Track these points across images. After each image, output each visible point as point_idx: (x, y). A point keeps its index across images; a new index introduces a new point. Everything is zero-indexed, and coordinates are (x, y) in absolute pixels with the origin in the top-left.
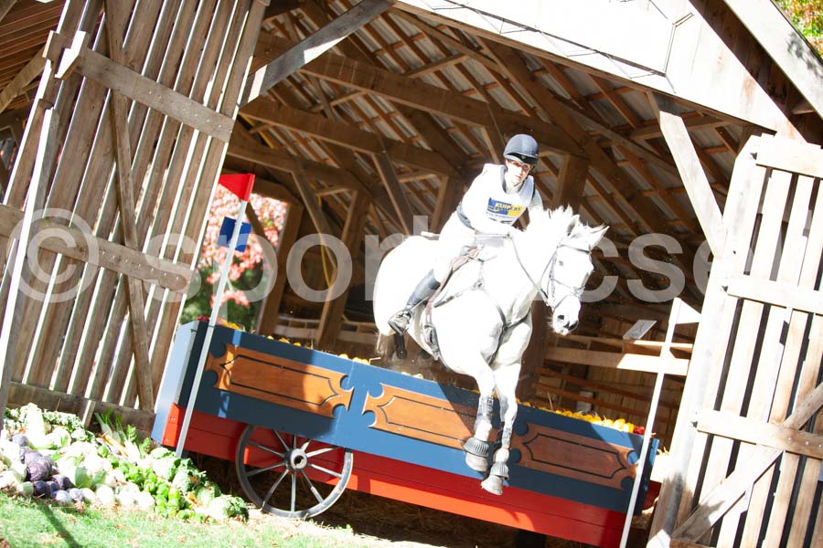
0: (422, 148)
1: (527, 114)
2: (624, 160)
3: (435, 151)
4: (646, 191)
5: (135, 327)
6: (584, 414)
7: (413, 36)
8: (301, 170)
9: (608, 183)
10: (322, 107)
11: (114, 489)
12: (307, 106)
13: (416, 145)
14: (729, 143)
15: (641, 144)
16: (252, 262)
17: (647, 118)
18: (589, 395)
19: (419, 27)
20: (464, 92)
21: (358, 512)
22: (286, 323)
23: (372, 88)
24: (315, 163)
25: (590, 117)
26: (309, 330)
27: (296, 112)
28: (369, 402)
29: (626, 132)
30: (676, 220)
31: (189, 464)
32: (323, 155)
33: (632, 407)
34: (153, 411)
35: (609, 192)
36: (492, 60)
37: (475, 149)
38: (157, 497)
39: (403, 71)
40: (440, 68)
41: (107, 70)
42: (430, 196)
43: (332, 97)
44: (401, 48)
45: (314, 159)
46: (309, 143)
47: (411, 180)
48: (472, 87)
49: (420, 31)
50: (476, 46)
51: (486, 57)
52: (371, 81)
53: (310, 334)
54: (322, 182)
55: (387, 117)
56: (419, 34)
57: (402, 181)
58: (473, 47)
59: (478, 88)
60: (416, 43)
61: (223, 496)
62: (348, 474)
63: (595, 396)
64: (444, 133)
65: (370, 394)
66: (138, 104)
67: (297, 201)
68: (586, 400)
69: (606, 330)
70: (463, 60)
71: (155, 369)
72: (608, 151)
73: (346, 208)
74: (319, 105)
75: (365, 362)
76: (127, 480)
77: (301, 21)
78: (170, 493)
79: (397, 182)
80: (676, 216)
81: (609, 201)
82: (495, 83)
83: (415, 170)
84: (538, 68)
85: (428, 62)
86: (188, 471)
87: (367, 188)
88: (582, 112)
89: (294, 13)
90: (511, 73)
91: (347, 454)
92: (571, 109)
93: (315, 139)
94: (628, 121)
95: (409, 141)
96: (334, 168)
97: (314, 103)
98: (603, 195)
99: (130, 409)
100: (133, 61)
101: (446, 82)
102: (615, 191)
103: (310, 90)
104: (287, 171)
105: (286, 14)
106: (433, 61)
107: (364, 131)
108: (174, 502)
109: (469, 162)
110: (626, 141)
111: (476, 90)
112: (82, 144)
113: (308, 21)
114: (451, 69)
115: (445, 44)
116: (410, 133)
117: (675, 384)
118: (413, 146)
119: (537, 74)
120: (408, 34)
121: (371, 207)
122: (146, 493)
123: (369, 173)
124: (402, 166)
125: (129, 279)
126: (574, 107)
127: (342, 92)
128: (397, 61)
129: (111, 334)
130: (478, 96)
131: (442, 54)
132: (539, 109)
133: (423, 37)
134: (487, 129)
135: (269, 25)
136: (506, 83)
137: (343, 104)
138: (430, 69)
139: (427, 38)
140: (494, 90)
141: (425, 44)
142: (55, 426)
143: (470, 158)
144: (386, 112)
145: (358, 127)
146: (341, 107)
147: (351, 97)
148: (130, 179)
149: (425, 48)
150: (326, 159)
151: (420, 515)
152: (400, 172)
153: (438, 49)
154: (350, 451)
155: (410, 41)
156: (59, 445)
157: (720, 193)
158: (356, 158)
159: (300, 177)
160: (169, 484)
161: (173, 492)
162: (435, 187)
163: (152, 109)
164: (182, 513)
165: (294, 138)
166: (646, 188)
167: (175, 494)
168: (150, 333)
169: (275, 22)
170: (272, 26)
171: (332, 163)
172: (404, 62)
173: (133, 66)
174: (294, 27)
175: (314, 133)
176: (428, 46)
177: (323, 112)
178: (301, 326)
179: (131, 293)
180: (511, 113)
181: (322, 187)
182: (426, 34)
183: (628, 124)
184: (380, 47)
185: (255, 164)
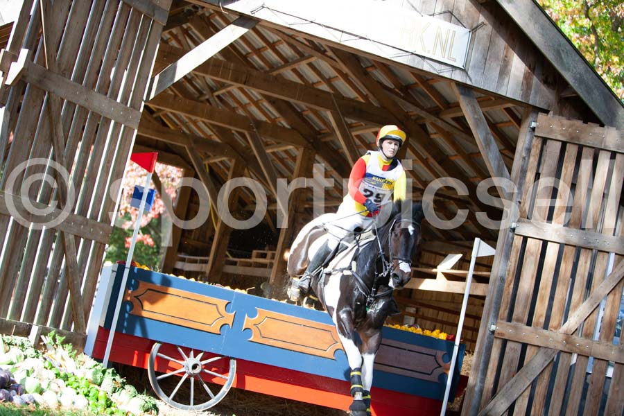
0: (284, 127)
1: (362, 101)
2: (435, 133)
3: (293, 128)
4: (451, 156)
5: (70, 270)
6: (410, 326)
7: (274, 43)
8: (193, 145)
9: (424, 151)
10: (207, 97)
11: (57, 393)
12: (196, 96)
13: (280, 124)
14: (514, 120)
15: (447, 120)
16: (157, 213)
17: (453, 101)
18: (412, 310)
19: (279, 36)
20: (313, 84)
21: (241, 404)
22: (183, 260)
23: (245, 83)
24: (203, 138)
25: (408, 101)
26: (201, 265)
27: (188, 101)
28: (248, 322)
29: (436, 112)
30: (475, 177)
31: (113, 373)
32: (209, 132)
33: (445, 319)
34: (85, 333)
35: (425, 157)
36: (335, 60)
37: (324, 127)
38: (89, 399)
39: (268, 69)
40: (296, 66)
41: (45, 77)
42: (290, 162)
43: (215, 89)
44: (266, 52)
45: (202, 136)
46: (198, 124)
47: (275, 150)
48: (320, 80)
49: (280, 38)
50: (322, 49)
51: (331, 58)
52: (244, 79)
53: (202, 268)
54: (209, 153)
55: (256, 103)
56: (279, 41)
57: (269, 151)
58: (320, 49)
59: (324, 80)
60: (277, 47)
61: (140, 396)
62: (232, 376)
63: (417, 311)
64: (300, 115)
65: (249, 316)
66: (69, 103)
67: (190, 167)
68: (411, 315)
69: (424, 262)
70: (313, 60)
71: (86, 302)
72: (423, 127)
73: (227, 172)
74: (205, 95)
75: (244, 292)
76: (67, 386)
77: (190, 32)
78: (99, 395)
79: (265, 153)
80: (475, 175)
81: (424, 163)
82: (337, 76)
83: (278, 143)
84: (369, 65)
85: (286, 61)
86: (113, 378)
87: (242, 157)
88: (403, 98)
89: (185, 26)
90: (349, 69)
91: (232, 361)
92: (394, 96)
93: (203, 122)
94: (438, 104)
95: (274, 121)
96: (218, 143)
97: (201, 94)
98: (419, 159)
99: (68, 332)
100: (65, 70)
101: (301, 76)
102: (429, 157)
103: (198, 84)
104: (183, 145)
105: (178, 28)
106: (290, 61)
107: (240, 115)
108: (102, 402)
109: (319, 136)
110: (437, 119)
111: (322, 82)
112: (27, 134)
113: (195, 32)
114: (303, 67)
115: (299, 49)
116: (274, 115)
117: (477, 301)
118: (277, 126)
119: (369, 70)
120: (271, 41)
121: (246, 171)
122: (81, 396)
123: (244, 145)
124: (268, 140)
125: (65, 234)
126: (397, 94)
127: (223, 86)
128: (263, 61)
129: (52, 276)
130: (324, 87)
131: (297, 55)
132: (370, 95)
133: (282, 43)
134: (331, 112)
135: (166, 35)
136: (345, 77)
137: (223, 94)
138: (287, 68)
139: (285, 44)
140: (337, 82)
141: (284, 49)
142: (11, 346)
143: (319, 133)
144: (256, 100)
145: (234, 111)
146: (222, 96)
147: (229, 89)
148: (64, 159)
149: (283, 51)
150: (210, 135)
151: (287, 405)
152: (267, 145)
153: (293, 52)
154: (234, 359)
155: (272, 46)
156: (15, 361)
157: (507, 156)
158: (233, 134)
159: (191, 149)
160: (98, 388)
161: (101, 395)
162: (294, 155)
163: (80, 106)
164: (109, 410)
165: (187, 120)
166: (452, 154)
167: (103, 396)
168: (82, 275)
169: (171, 33)
170: (169, 36)
171: (216, 139)
172: (268, 62)
173: (65, 74)
174: (185, 37)
175: (202, 117)
176: (286, 50)
177: (208, 100)
178: (195, 262)
179: (67, 244)
180: (350, 100)
181: (209, 156)
182: (285, 41)
183: (438, 106)
184: (250, 51)
185: (157, 140)
